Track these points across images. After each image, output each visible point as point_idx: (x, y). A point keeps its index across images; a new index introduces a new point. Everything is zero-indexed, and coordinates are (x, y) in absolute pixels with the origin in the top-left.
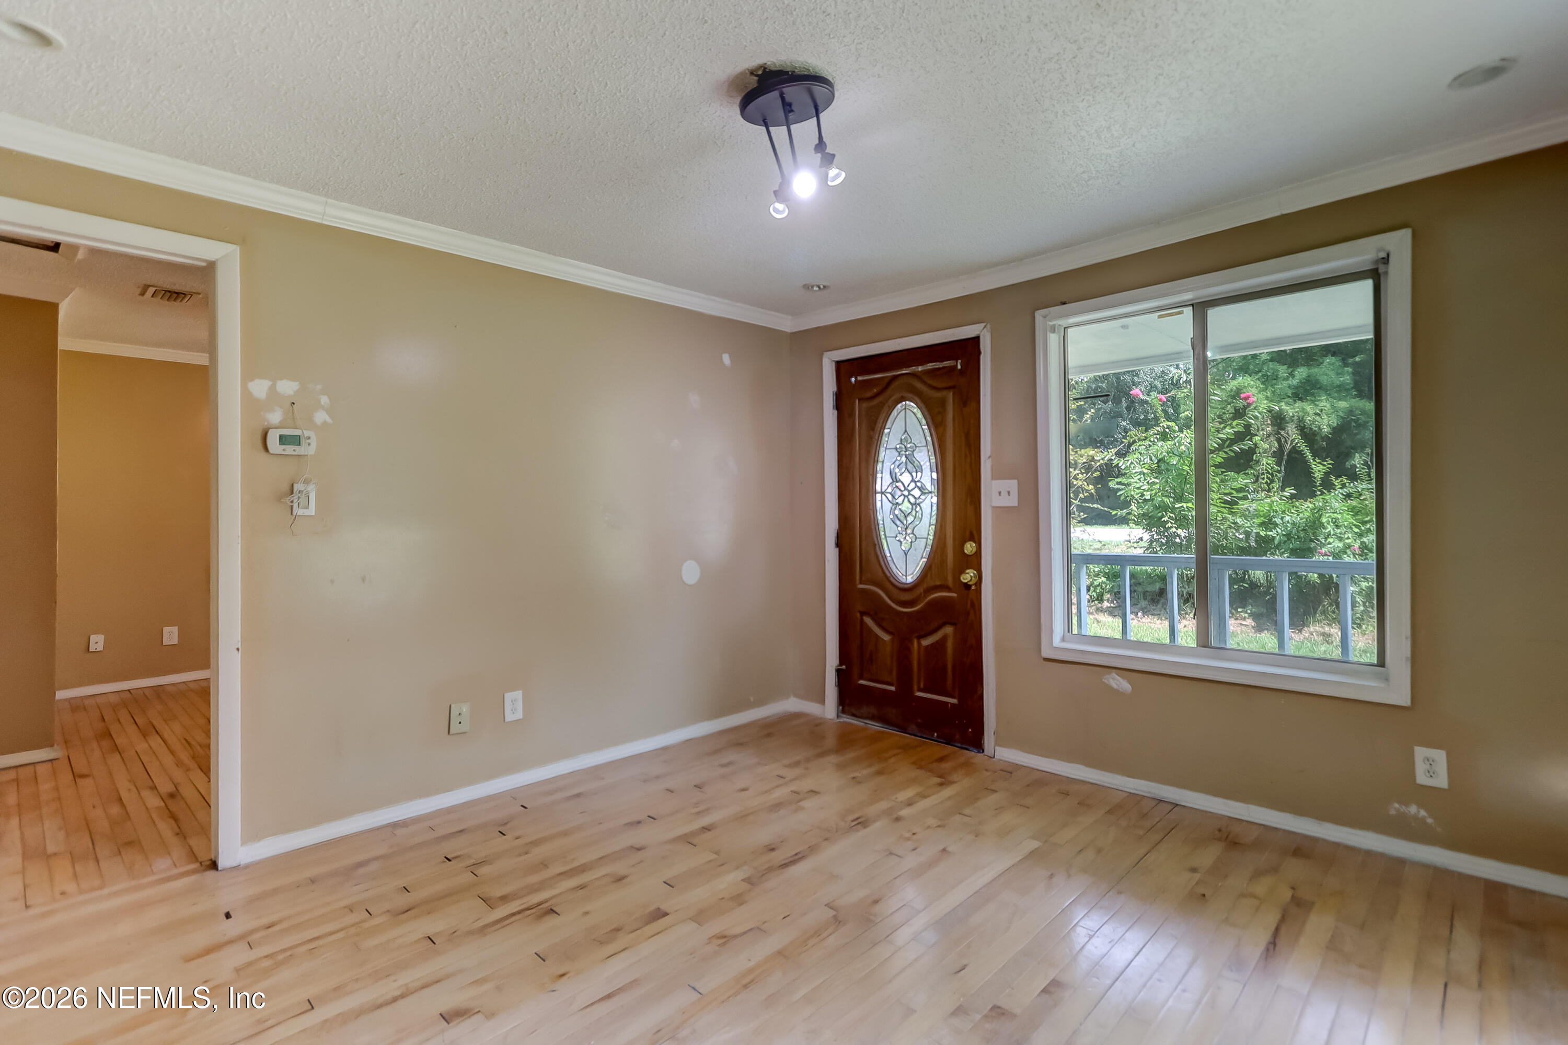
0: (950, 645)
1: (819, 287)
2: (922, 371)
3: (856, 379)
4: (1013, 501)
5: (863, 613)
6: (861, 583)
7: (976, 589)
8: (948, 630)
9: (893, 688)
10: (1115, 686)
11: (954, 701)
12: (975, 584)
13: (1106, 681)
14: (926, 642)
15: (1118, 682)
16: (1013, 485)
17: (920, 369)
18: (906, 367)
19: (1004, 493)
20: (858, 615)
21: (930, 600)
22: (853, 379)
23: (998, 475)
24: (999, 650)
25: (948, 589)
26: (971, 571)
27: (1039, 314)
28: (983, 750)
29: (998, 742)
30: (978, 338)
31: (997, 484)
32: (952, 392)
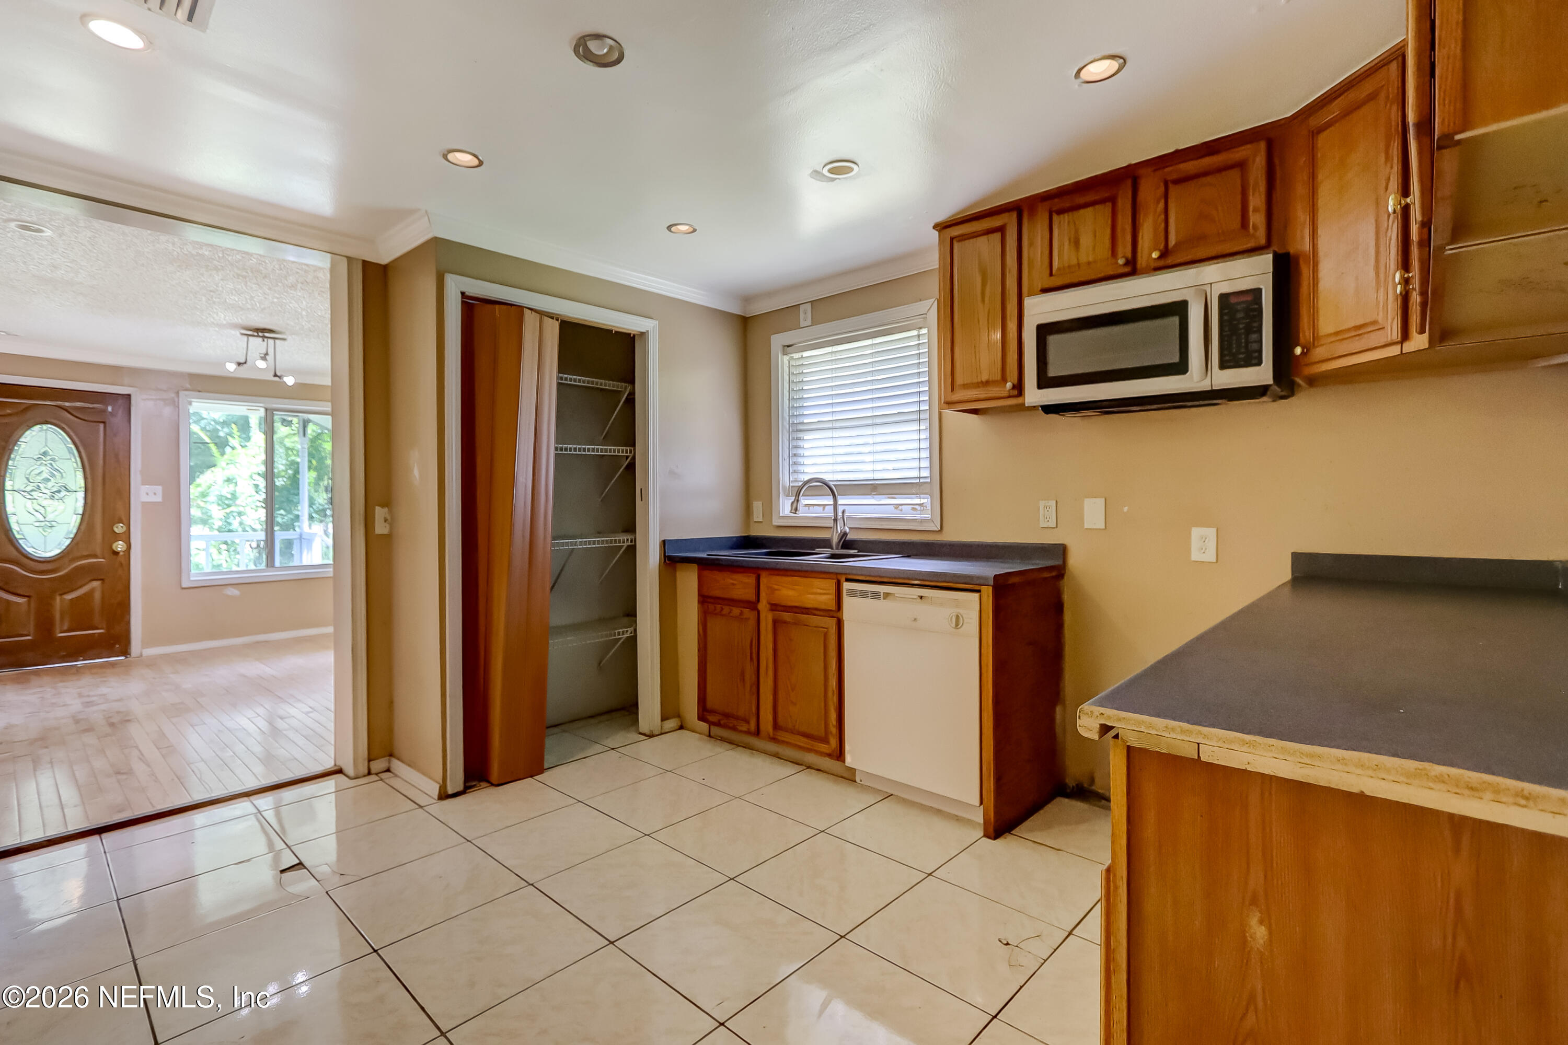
0: (97, 595)
2: (69, 406)
4: (159, 498)
7: (124, 555)
8: (96, 584)
9: (30, 638)
10: (230, 594)
11: (102, 631)
12: (124, 552)
13: (224, 593)
14: (69, 597)
15: (232, 592)
16: (159, 489)
17: (68, 404)
18: (50, 400)
19: (151, 494)
21: (79, 566)
23: (148, 482)
24: (146, 589)
25: (95, 556)
26: (121, 542)
27: (182, 393)
28: (130, 654)
29: (146, 644)
30: (129, 396)
31: (145, 488)
32: (102, 426)
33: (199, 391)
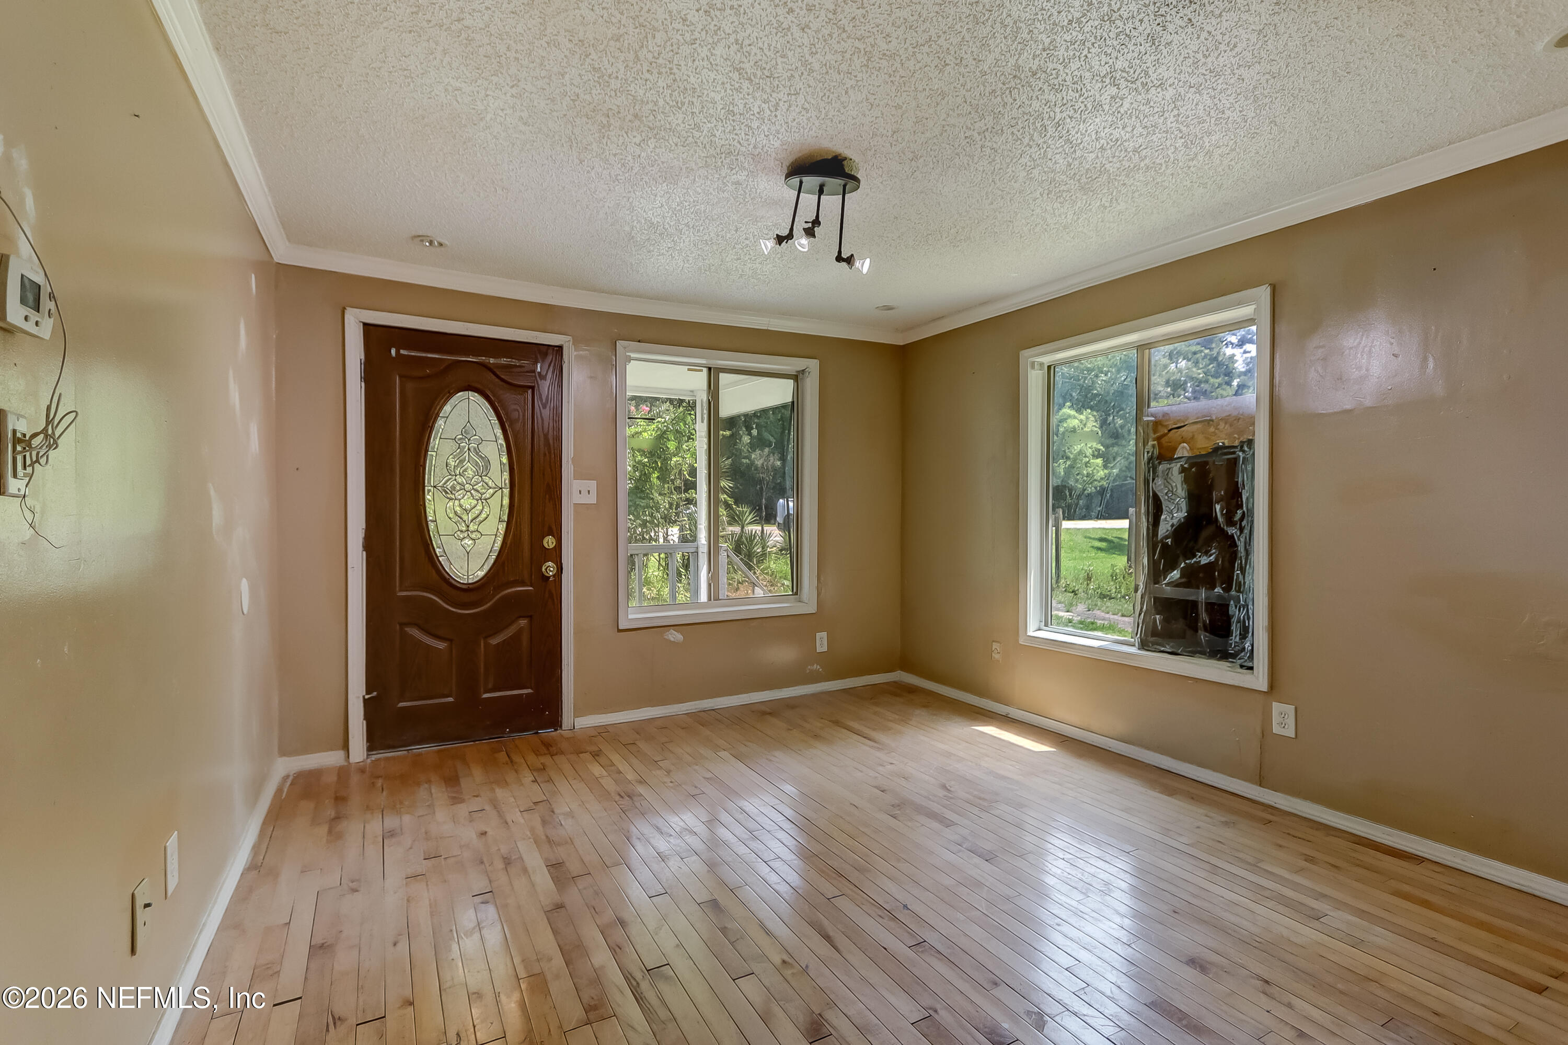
0: (525, 638)
1: (431, 243)
2: (493, 364)
3: (397, 352)
4: (592, 499)
5: (402, 625)
6: (401, 590)
7: (555, 580)
8: (523, 622)
9: (451, 699)
10: (672, 639)
11: (530, 691)
12: (554, 576)
13: (666, 637)
14: (494, 641)
15: (675, 636)
16: (593, 485)
17: (492, 361)
18: (473, 355)
19: (584, 492)
20: (398, 627)
21: (504, 595)
22: (393, 352)
23: (580, 475)
24: (578, 632)
25: (523, 583)
26: (550, 563)
27: (620, 344)
28: (561, 727)
29: (578, 713)
30: (560, 348)
31: (577, 485)
32: (530, 391)
33: (639, 341)
